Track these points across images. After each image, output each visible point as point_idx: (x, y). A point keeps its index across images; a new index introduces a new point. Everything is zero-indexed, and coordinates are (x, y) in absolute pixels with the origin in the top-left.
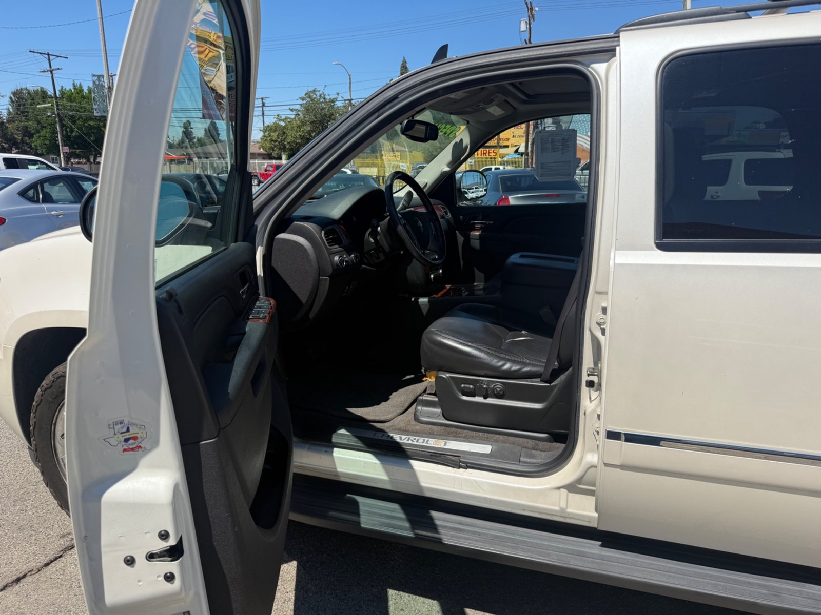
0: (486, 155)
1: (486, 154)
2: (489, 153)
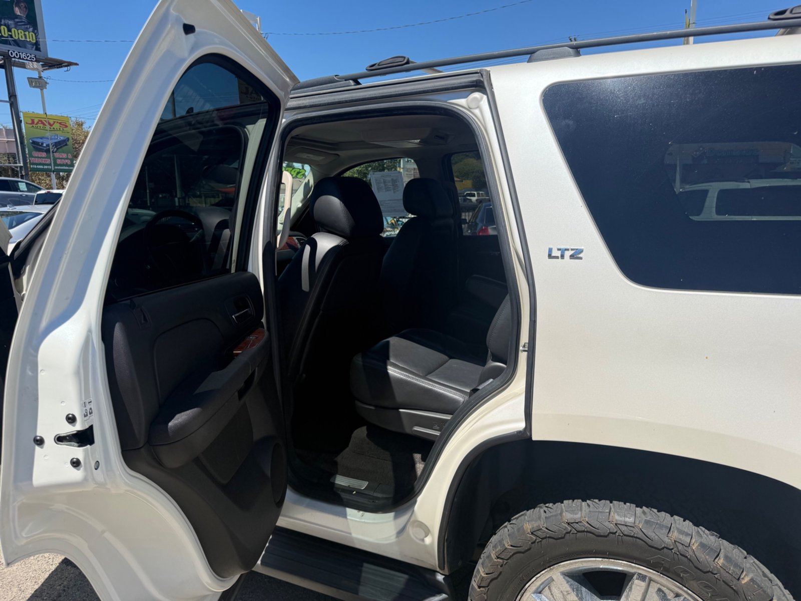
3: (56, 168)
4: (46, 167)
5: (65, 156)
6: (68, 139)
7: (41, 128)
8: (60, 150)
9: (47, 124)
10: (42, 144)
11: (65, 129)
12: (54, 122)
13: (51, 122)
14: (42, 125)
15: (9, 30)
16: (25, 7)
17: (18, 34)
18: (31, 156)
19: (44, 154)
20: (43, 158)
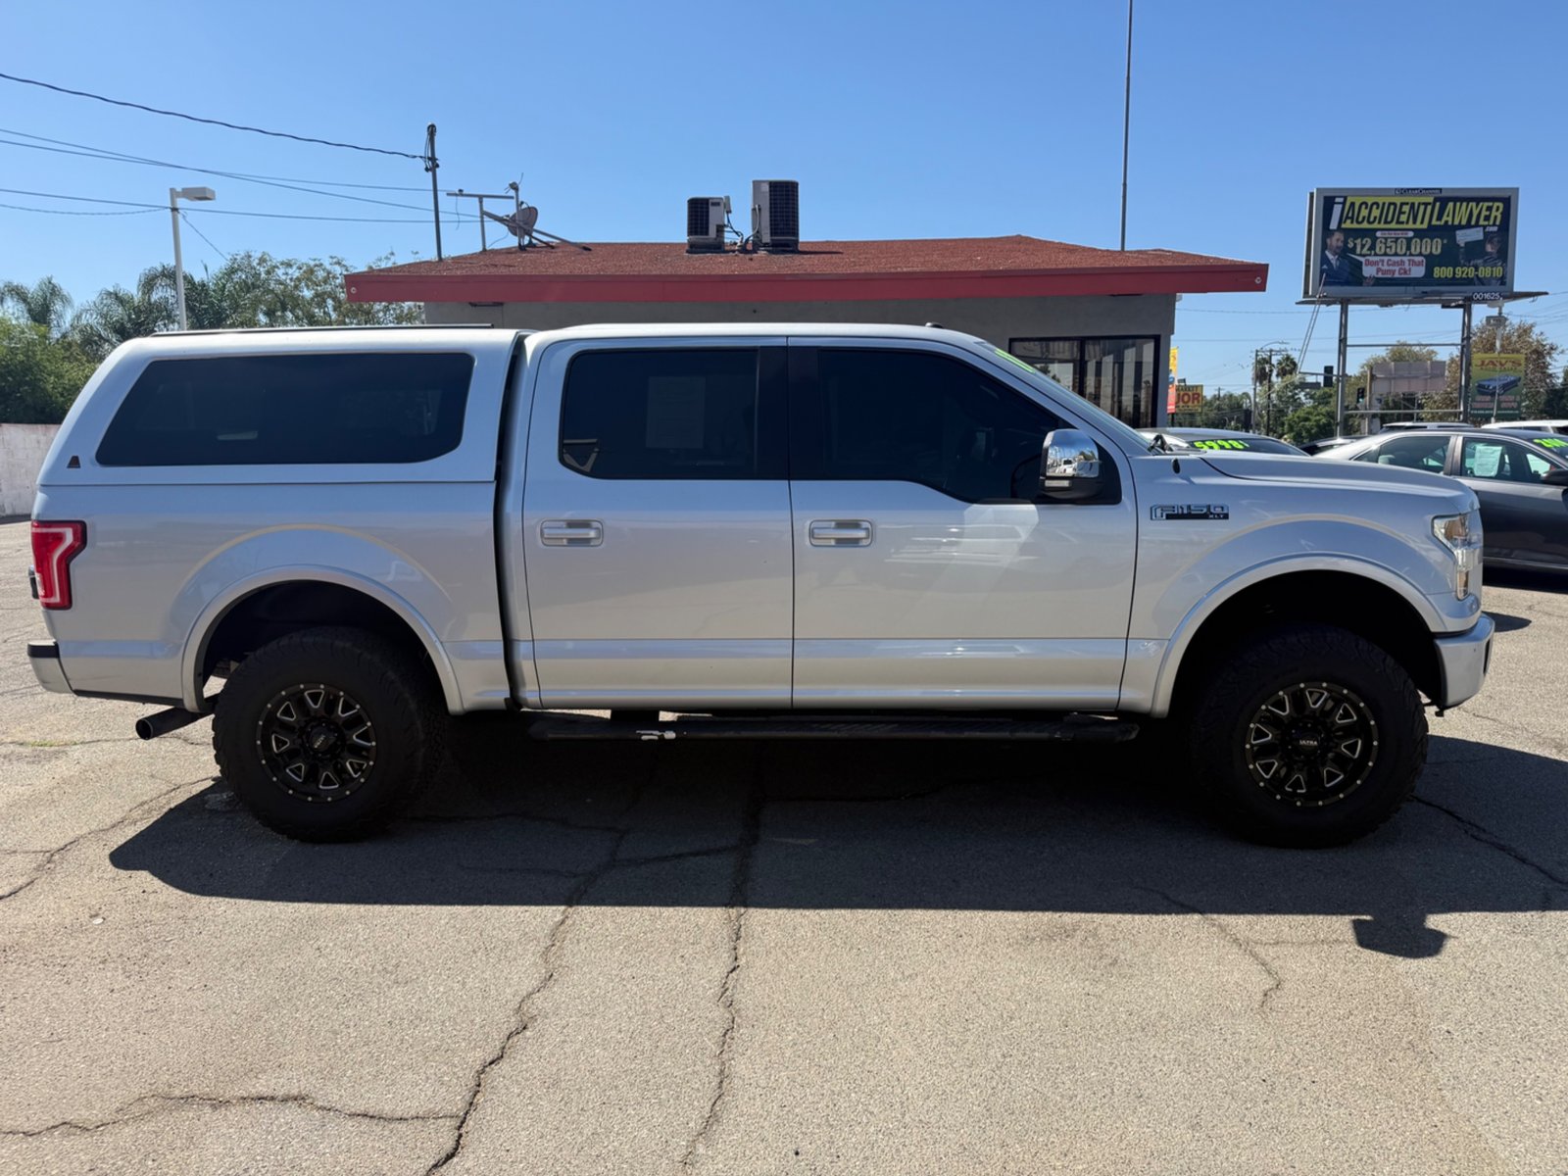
3: (1499, 412)
4: (1487, 412)
5: (1512, 398)
6: (1520, 379)
8: (1509, 392)
9: (1498, 364)
15: (1477, 270)
16: (1498, 242)
17: (1485, 272)
18: (1473, 401)
19: (1488, 398)
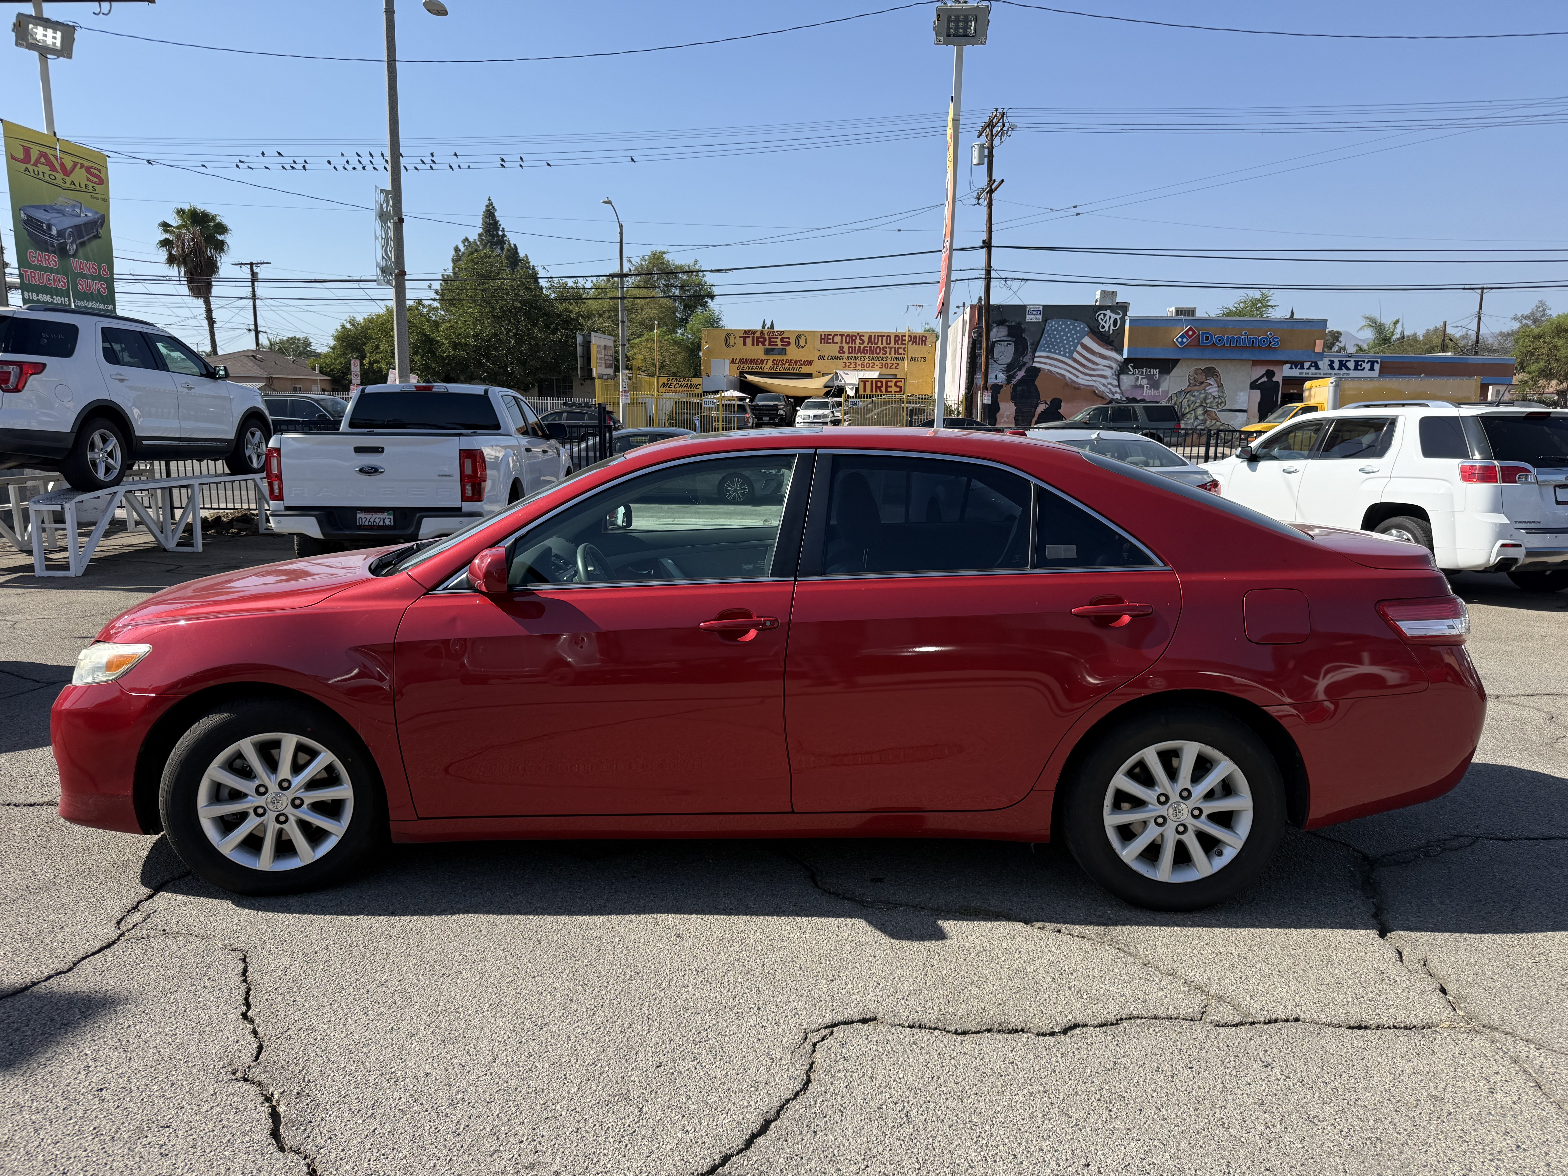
0: (881, 391)
1: (880, 388)
2: (887, 387)
7: (46, 176)
10: (49, 227)
11: (97, 187)
12: (75, 164)
13: (68, 162)
14: (46, 169)
20: (51, 271)
